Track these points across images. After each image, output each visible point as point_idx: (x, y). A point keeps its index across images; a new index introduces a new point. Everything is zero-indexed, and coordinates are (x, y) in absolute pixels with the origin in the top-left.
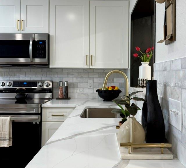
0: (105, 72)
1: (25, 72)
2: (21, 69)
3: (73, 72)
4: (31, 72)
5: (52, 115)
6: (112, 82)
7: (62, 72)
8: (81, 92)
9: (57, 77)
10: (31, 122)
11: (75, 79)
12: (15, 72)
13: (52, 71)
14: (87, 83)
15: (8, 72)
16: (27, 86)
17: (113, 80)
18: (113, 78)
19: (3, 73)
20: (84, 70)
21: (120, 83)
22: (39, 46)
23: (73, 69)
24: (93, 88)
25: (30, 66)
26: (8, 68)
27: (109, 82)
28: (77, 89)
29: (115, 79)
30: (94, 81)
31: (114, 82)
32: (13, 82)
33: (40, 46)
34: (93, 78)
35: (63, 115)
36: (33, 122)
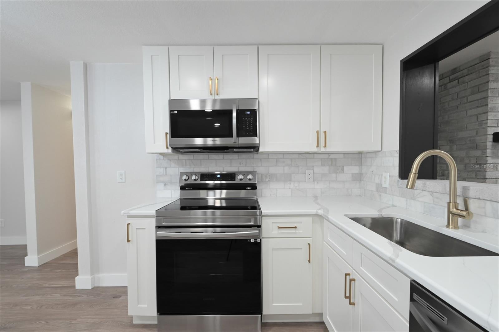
0: (330, 157)
1: (216, 160)
2: (210, 156)
3: (284, 158)
4: (224, 159)
5: (279, 228)
6: (342, 173)
7: (269, 158)
8: (296, 187)
9: (261, 166)
10: (247, 240)
11: (286, 168)
12: (201, 160)
13: (254, 157)
14: (305, 174)
15: (191, 160)
16: (221, 179)
17: (343, 170)
18: (343, 166)
19: (184, 161)
20: (300, 156)
21: (352, 174)
22: (245, 118)
23: (284, 154)
24: (314, 181)
25: (228, 150)
26: (191, 155)
27: (337, 173)
28: (290, 184)
29: (346, 168)
30: (315, 171)
31: (343, 173)
32: (201, 174)
33: (248, 118)
34: (314, 166)
35: (295, 228)
36: (251, 239)
